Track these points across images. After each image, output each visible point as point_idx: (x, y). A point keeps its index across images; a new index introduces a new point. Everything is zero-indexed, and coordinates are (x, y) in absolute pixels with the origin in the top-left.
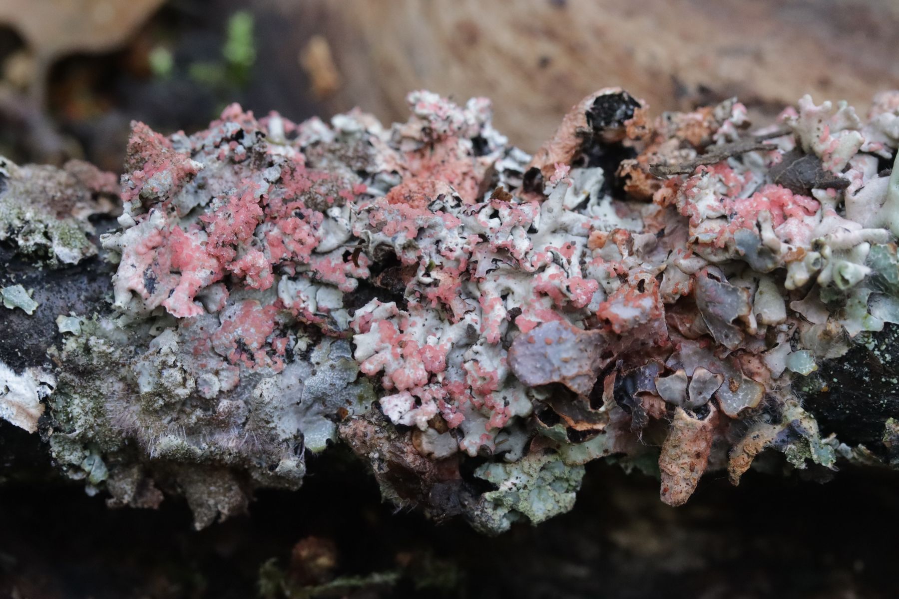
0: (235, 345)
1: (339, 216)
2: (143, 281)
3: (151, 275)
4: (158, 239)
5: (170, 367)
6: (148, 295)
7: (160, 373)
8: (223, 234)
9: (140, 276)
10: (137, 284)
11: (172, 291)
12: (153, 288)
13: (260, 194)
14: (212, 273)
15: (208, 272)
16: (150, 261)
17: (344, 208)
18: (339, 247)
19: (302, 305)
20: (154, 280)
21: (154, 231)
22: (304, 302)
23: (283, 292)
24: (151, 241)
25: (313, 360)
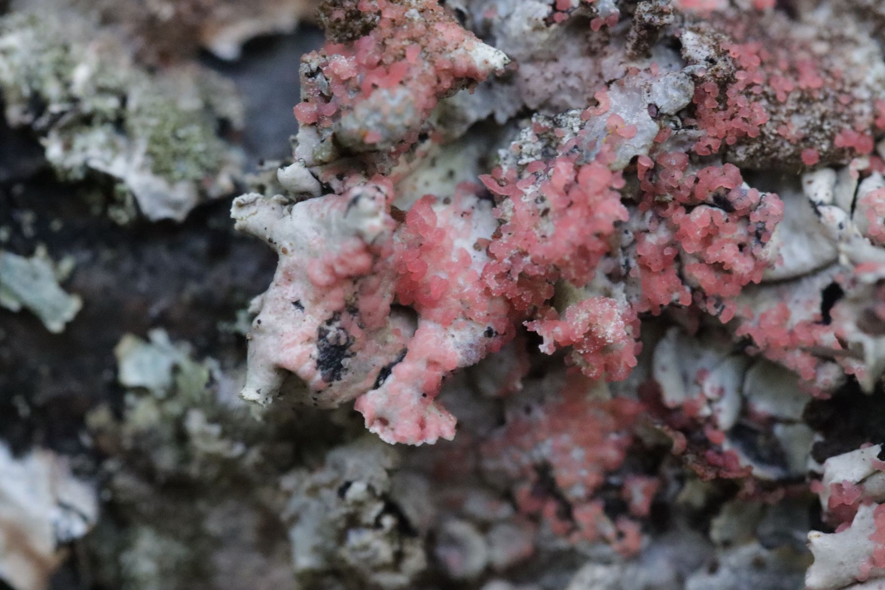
0: (533, 476)
1: (827, 200)
2: (315, 352)
3: (338, 337)
4: (362, 261)
5: (367, 526)
6: (324, 385)
7: (342, 538)
8: (525, 254)
9: (309, 340)
10: (300, 359)
11: (385, 372)
12: (340, 367)
13: (631, 153)
14: (489, 333)
15: (481, 333)
16: (336, 305)
17: (843, 174)
18: (815, 272)
19: (706, 411)
20: (344, 348)
21: (353, 244)
22: (710, 402)
23: (664, 369)
24: (342, 263)
25: (716, 534)
